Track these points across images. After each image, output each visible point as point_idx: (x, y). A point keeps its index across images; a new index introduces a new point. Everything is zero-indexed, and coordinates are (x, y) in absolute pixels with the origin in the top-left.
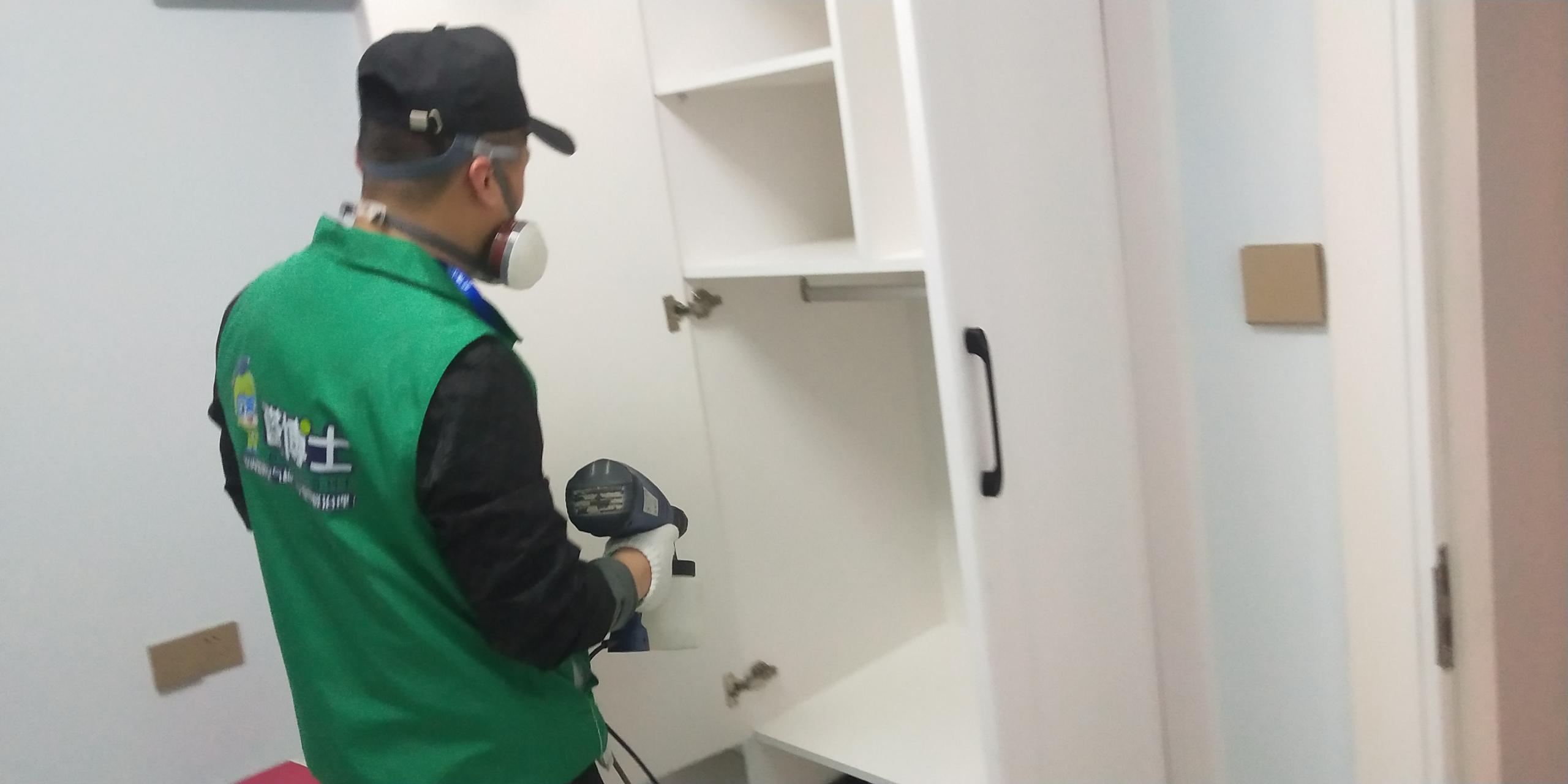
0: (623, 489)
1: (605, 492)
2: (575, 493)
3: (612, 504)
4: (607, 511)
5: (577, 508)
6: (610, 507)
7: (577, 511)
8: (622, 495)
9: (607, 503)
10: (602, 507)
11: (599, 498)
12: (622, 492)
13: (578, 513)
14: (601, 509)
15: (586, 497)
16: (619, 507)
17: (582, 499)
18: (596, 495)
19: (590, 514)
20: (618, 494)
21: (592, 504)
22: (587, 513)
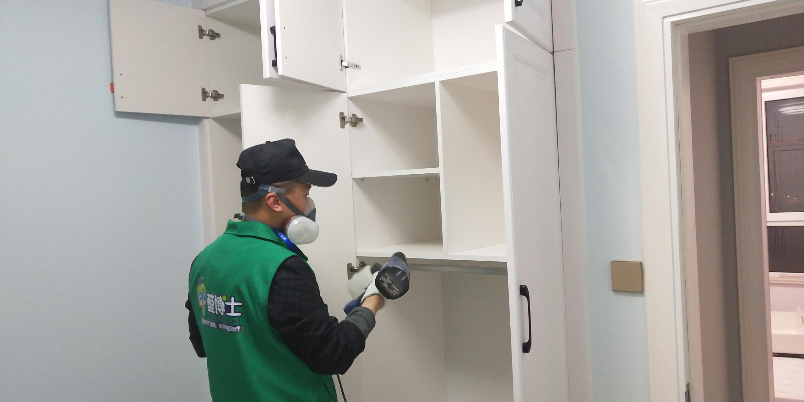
0: (401, 291)
1: (395, 285)
2: (386, 274)
3: (393, 291)
4: (389, 291)
5: (381, 278)
6: (391, 291)
7: (381, 279)
8: (398, 292)
9: (392, 289)
10: (389, 288)
11: (391, 284)
12: (400, 292)
13: (380, 280)
14: (388, 288)
15: (387, 279)
16: (394, 294)
17: (386, 278)
18: (391, 283)
19: (383, 285)
20: (397, 290)
21: (387, 283)
22: (383, 283)
